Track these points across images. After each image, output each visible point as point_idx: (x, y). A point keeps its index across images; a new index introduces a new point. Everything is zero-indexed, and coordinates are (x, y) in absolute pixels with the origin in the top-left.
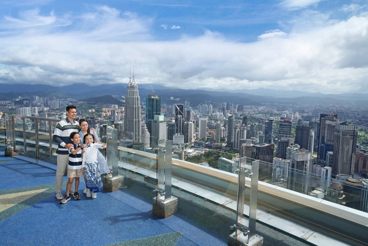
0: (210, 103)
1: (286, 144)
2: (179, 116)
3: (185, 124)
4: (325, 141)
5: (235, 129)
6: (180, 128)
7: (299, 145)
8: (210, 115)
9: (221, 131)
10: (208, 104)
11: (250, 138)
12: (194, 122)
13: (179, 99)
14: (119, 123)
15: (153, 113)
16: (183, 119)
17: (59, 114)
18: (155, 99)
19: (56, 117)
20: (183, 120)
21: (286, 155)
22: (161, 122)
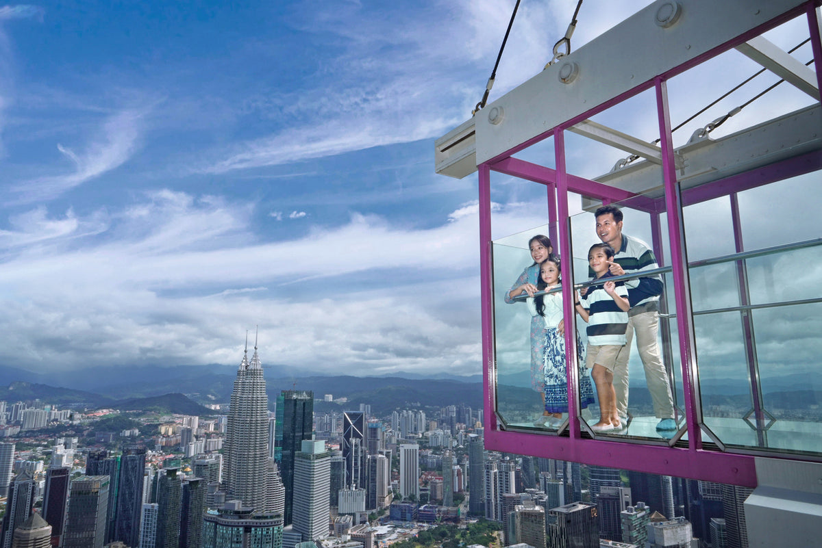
0: (419, 409)
1: (614, 503)
2: (353, 441)
3: (367, 461)
4: (701, 493)
5: (488, 469)
6: (356, 471)
7: (646, 505)
8: (421, 436)
9: (453, 475)
10: (416, 411)
11: (524, 491)
12: (387, 455)
13: (344, 400)
14: (208, 462)
15: (294, 436)
16: (363, 447)
17: (46, 443)
18: (300, 400)
19: (36, 451)
20: (362, 452)
21: (620, 531)
22: (319, 456)
